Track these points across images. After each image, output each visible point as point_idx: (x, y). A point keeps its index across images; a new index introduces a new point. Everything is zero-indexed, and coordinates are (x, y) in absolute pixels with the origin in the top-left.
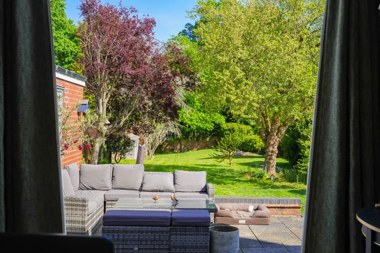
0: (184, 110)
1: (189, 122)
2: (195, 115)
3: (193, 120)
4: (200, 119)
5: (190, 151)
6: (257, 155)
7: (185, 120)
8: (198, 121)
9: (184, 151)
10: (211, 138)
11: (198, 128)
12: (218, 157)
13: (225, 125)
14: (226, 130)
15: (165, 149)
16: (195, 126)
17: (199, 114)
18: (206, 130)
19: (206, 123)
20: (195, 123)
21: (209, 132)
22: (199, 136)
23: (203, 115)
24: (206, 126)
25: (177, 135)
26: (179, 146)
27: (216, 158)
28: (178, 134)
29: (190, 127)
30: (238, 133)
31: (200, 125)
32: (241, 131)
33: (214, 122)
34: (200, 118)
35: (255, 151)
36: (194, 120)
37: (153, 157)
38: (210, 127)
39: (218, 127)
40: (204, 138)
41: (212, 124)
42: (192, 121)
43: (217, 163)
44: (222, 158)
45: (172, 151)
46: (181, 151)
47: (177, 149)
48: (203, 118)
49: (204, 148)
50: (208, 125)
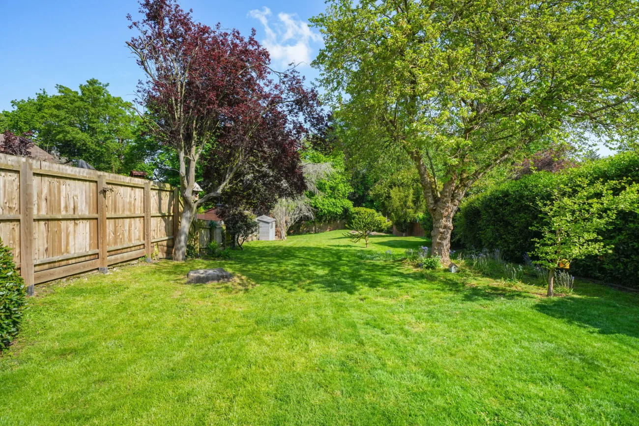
0: (316, 196)
1: (321, 207)
2: (327, 200)
3: (325, 205)
4: (331, 204)
5: (322, 233)
6: (384, 234)
8: (329, 206)
9: (319, 232)
10: (340, 221)
11: (329, 212)
12: (352, 237)
13: (353, 209)
14: (353, 213)
15: (303, 230)
16: (326, 210)
17: (330, 200)
18: (336, 214)
19: (336, 208)
20: (326, 208)
21: (339, 215)
22: (331, 219)
23: (334, 201)
24: (337, 211)
26: (314, 228)
27: (350, 237)
28: (312, 217)
29: (321, 211)
31: (331, 209)
33: (343, 207)
35: (381, 230)
37: (285, 238)
38: (340, 211)
39: (346, 210)
40: (335, 220)
41: (341, 208)
43: (351, 243)
44: (358, 238)
45: (308, 232)
46: (316, 233)
47: (312, 231)
48: (333, 203)
49: (335, 229)
50: (338, 209)
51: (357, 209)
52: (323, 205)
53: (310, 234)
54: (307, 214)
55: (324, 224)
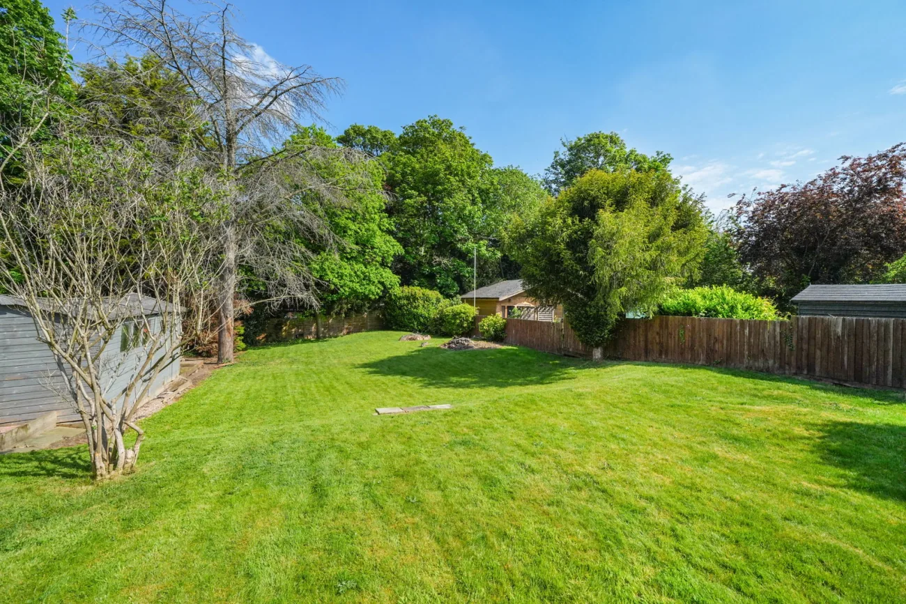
1: (336, 281)
2: (348, 267)
3: (344, 277)
4: (358, 276)
5: (333, 339)
7: (327, 275)
8: (353, 279)
9: (325, 337)
10: (370, 313)
11: (353, 291)
13: (398, 291)
14: (400, 298)
15: (289, 334)
16: (347, 289)
17: (356, 266)
18: (367, 297)
19: (368, 284)
20: (347, 282)
21: (372, 300)
23: (364, 269)
24: (370, 290)
25: (311, 306)
26: (313, 329)
28: (314, 303)
29: (336, 290)
30: (421, 302)
31: (357, 287)
32: (427, 299)
33: (382, 283)
34: (358, 273)
36: (346, 276)
38: (374, 290)
40: (359, 310)
41: (379, 286)
42: (342, 279)
45: (300, 337)
46: (318, 338)
47: (310, 333)
48: (363, 273)
49: (358, 329)
50: (373, 288)
51: (407, 290)
52: (341, 277)
53: (305, 341)
54: (300, 296)
55: (336, 319)
